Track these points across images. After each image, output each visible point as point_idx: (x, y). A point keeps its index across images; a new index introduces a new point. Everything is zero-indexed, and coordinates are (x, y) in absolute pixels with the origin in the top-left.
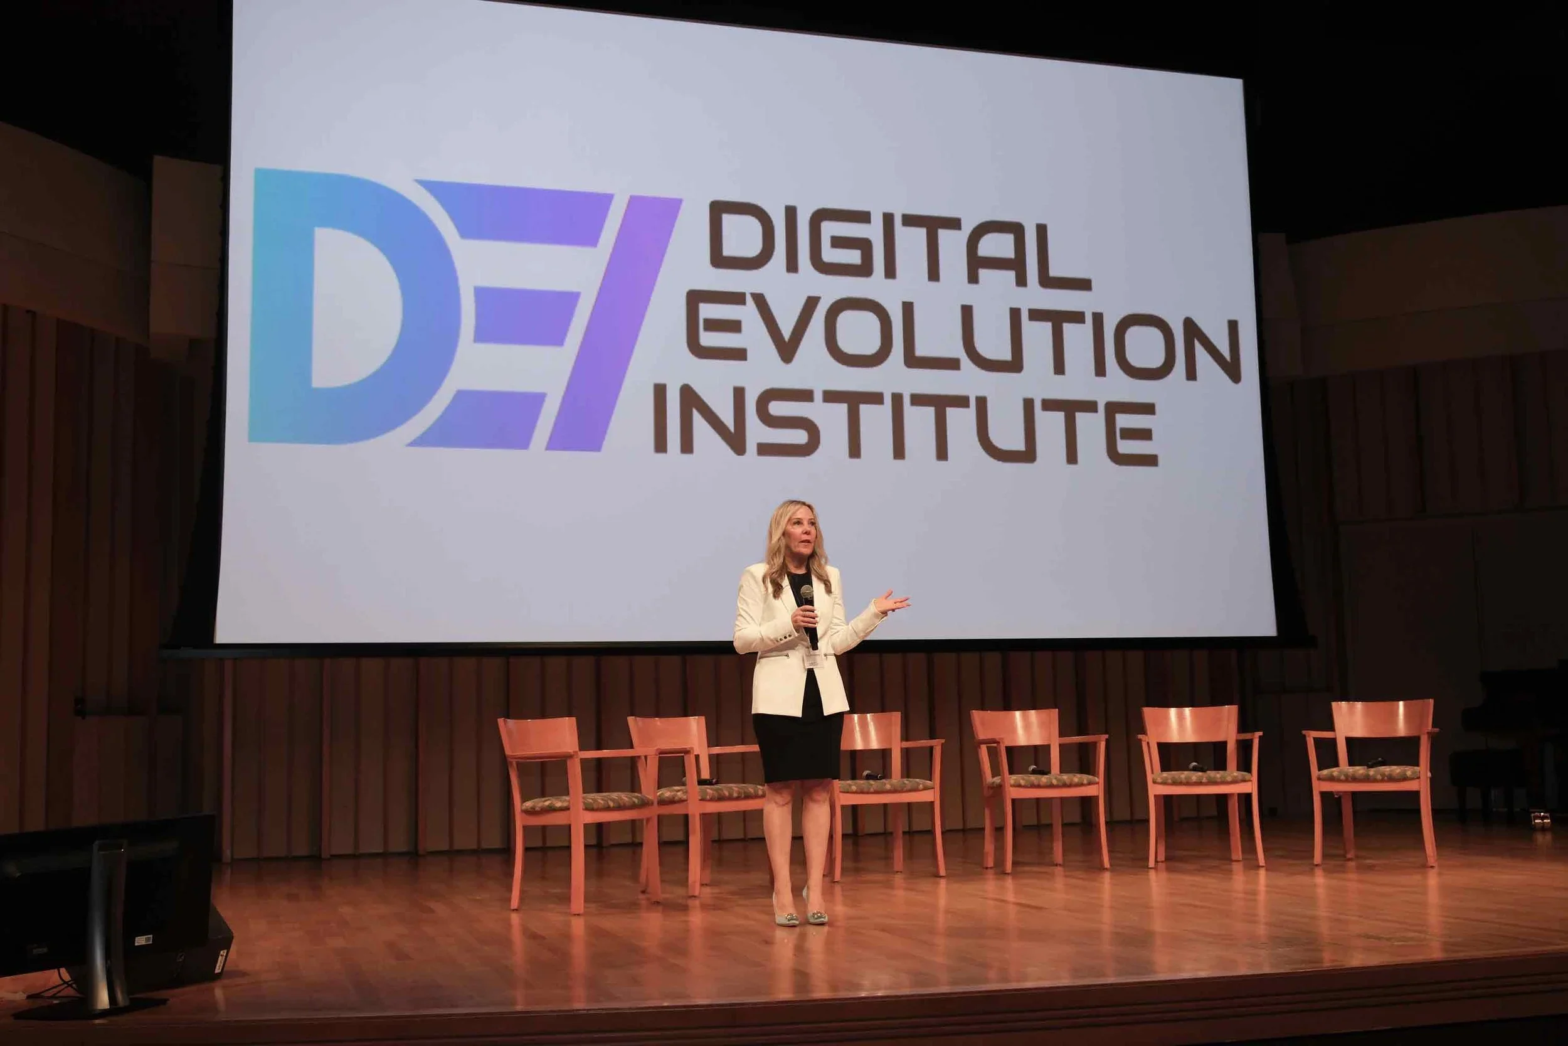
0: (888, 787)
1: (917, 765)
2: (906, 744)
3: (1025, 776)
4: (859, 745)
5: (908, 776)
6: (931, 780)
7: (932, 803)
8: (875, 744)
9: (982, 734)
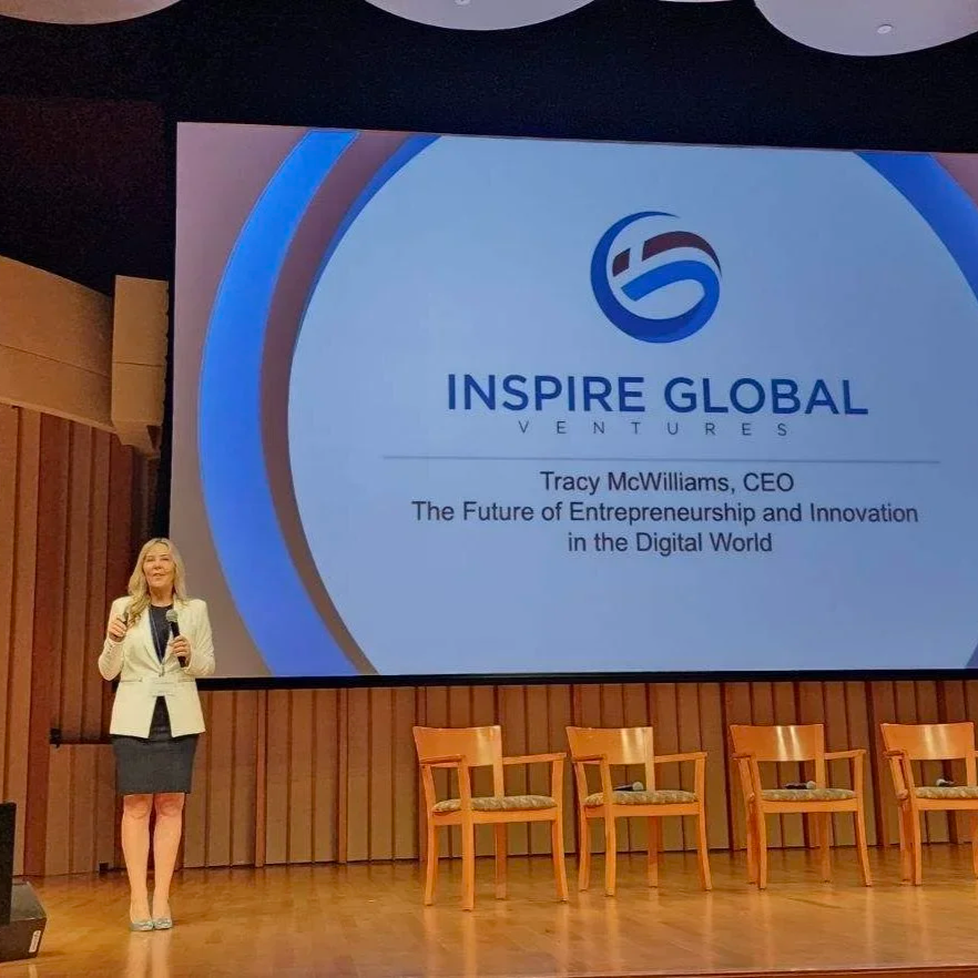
0: (811, 796)
1: (838, 776)
2: (829, 756)
3: (933, 789)
4: (783, 757)
5: (831, 787)
6: (853, 789)
7: (855, 814)
8: (798, 756)
9: (892, 746)
